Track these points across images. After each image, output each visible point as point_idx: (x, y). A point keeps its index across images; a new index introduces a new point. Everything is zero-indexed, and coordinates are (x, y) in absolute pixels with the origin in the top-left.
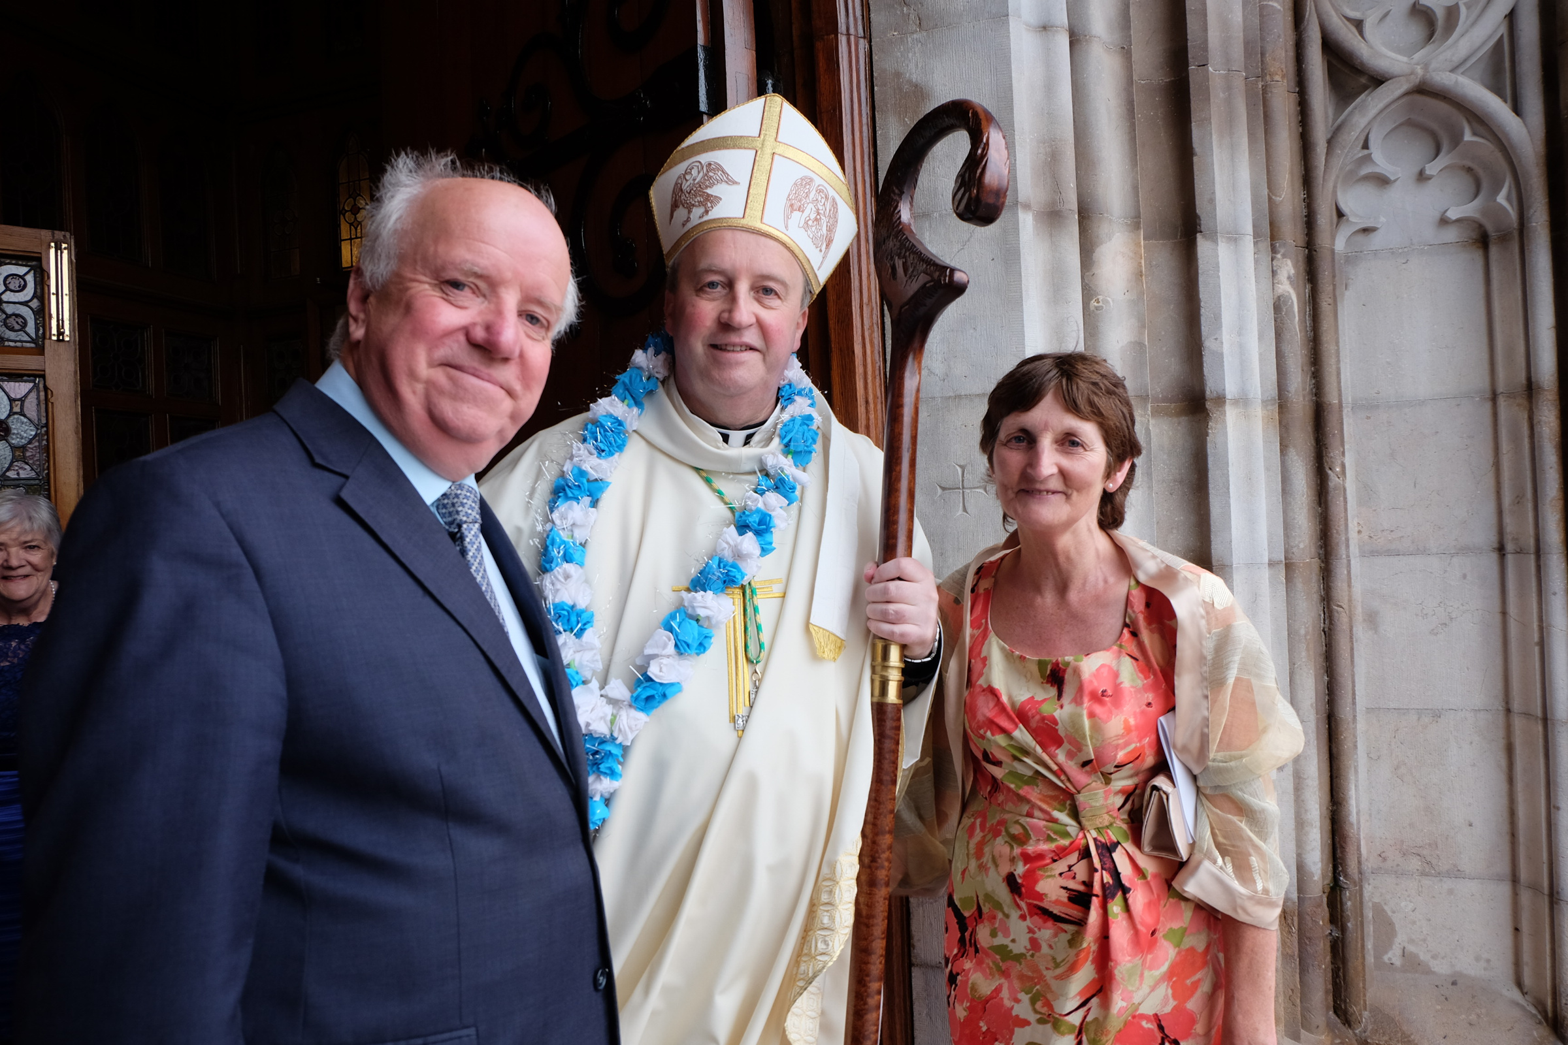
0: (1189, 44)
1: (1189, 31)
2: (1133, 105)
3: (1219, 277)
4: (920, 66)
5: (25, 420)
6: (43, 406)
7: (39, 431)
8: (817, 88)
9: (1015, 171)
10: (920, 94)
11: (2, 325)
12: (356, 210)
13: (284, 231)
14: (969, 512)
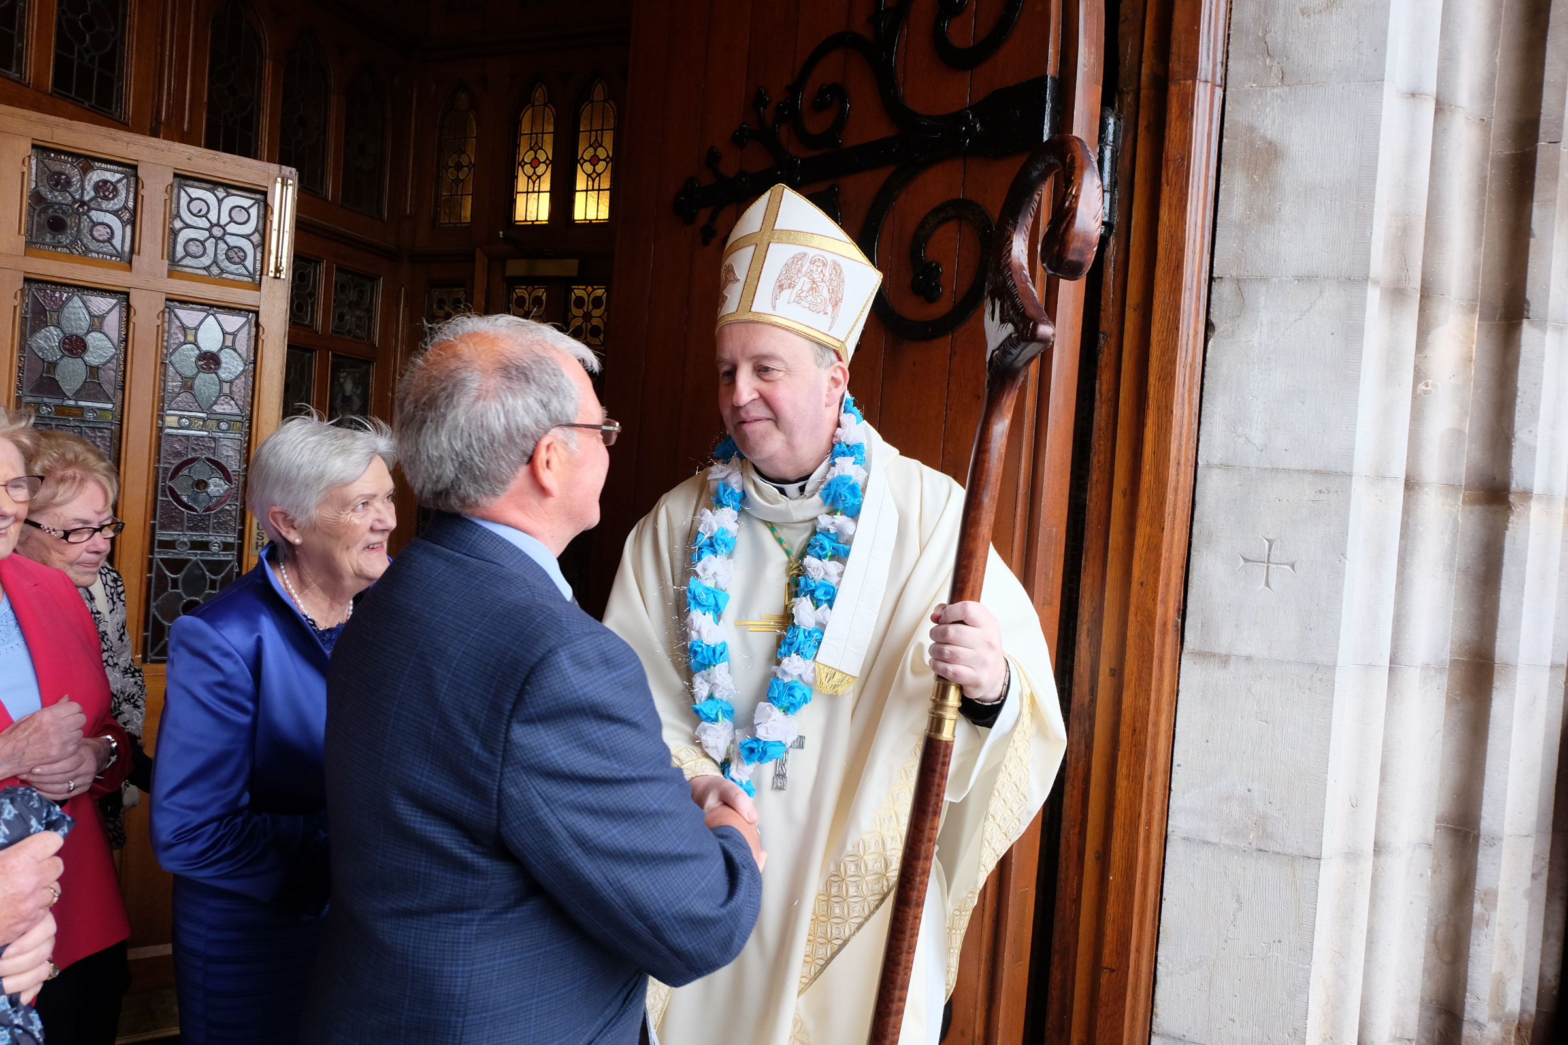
0: (1542, 118)
1: (1544, 105)
2: (1485, 182)
3: (1542, 367)
4: (1277, 122)
5: (235, 355)
6: (252, 342)
7: (247, 366)
8: (1166, 134)
9: (1370, 244)
10: (1273, 152)
11: (224, 257)
12: (535, 163)
13: (458, 176)
14: (1272, 587)
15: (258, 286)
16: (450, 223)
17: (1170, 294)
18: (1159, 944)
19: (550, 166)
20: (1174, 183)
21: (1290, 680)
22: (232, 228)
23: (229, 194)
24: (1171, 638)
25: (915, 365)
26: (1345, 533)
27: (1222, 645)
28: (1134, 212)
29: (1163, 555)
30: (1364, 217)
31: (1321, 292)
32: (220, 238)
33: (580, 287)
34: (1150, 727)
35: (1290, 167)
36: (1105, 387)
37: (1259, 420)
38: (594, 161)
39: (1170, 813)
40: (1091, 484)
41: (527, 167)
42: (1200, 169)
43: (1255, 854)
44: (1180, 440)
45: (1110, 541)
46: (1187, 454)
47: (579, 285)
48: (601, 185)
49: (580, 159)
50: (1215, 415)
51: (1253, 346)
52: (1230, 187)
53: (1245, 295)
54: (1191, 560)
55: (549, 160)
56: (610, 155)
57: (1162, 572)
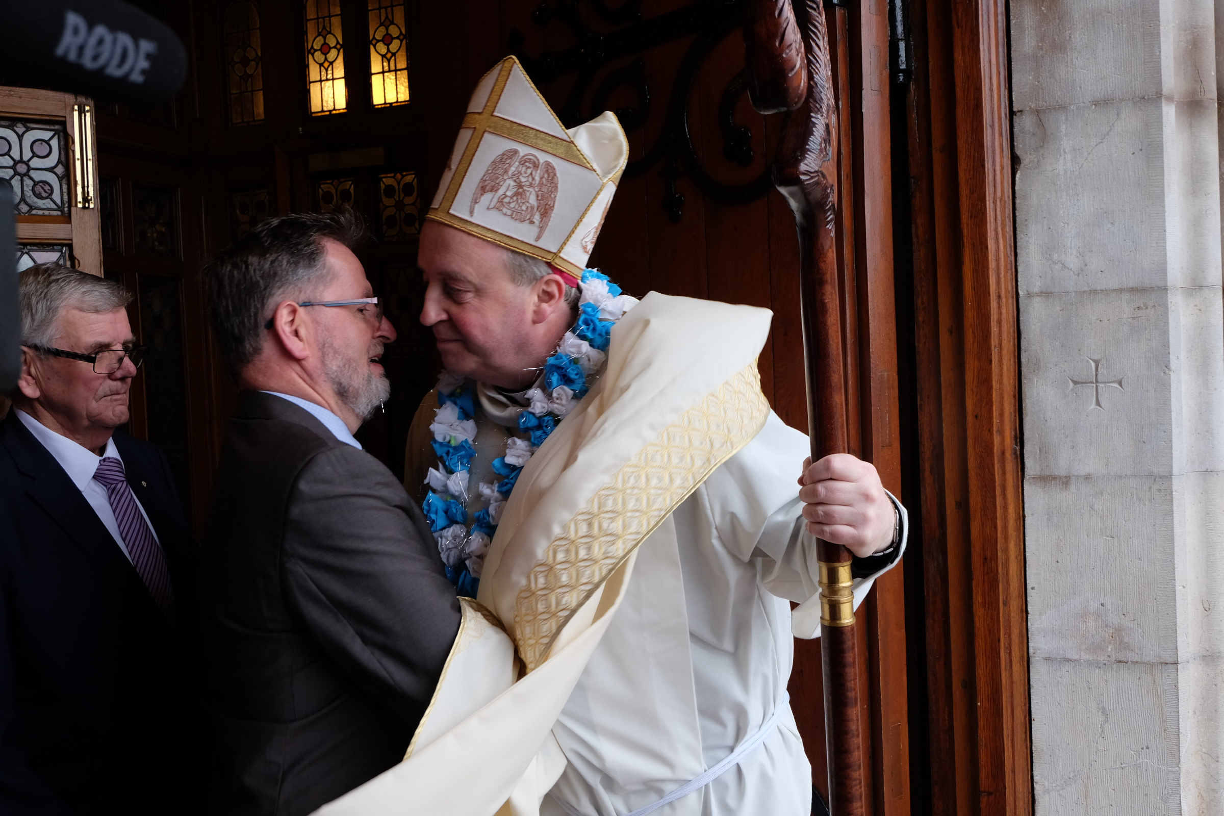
9: (1159, 62)
11: (31, 193)
12: (326, 50)
13: (245, 71)
14: (1103, 406)
15: (67, 218)
16: (243, 122)
17: (973, 133)
18: (1034, 764)
19: (341, 50)
20: (964, 25)
21: (1129, 494)
22: (35, 163)
23: (28, 129)
24: (1010, 466)
25: (735, 229)
26: (1166, 346)
27: (1061, 466)
28: (930, 56)
29: (994, 387)
30: (1151, 35)
31: (1118, 114)
32: (25, 175)
33: (389, 175)
34: (1000, 555)
36: (920, 230)
37: (1073, 245)
38: (387, 40)
39: (1029, 635)
40: (918, 326)
41: (318, 55)
42: (988, 7)
43: (1115, 666)
44: (998, 274)
45: (942, 378)
46: (1006, 285)
47: (387, 174)
48: (397, 65)
49: (372, 40)
50: (1030, 246)
51: (1059, 174)
52: (1020, 21)
53: (1046, 125)
54: (1023, 389)
55: (340, 44)
56: (404, 32)
57: (994, 403)
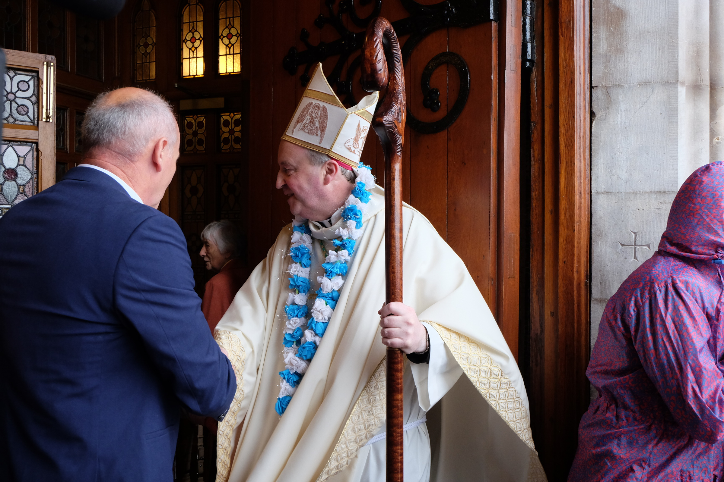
5: (25, 169)
6: (35, 161)
7: (33, 176)
8: (560, 8)
9: (677, 62)
10: (621, 14)
11: (16, 111)
12: (193, 40)
13: (146, 51)
14: (638, 259)
15: (37, 127)
16: (143, 80)
17: (568, 97)
19: (203, 41)
20: (566, 35)
22: (19, 94)
23: (16, 74)
24: (583, 292)
25: (428, 148)
28: (545, 53)
29: (576, 245)
30: (673, 47)
31: (653, 91)
32: (13, 101)
34: (575, 344)
35: (630, 21)
36: (536, 153)
37: (624, 165)
38: (230, 36)
40: (532, 208)
41: (188, 43)
42: (580, 26)
44: (580, 180)
45: (545, 240)
46: (585, 186)
47: (225, 113)
48: (234, 51)
49: (221, 36)
50: (599, 164)
51: (617, 124)
52: (598, 35)
53: (611, 95)
54: (592, 247)
55: (202, 38)
56: (239, 33)
57: (575, 255)
